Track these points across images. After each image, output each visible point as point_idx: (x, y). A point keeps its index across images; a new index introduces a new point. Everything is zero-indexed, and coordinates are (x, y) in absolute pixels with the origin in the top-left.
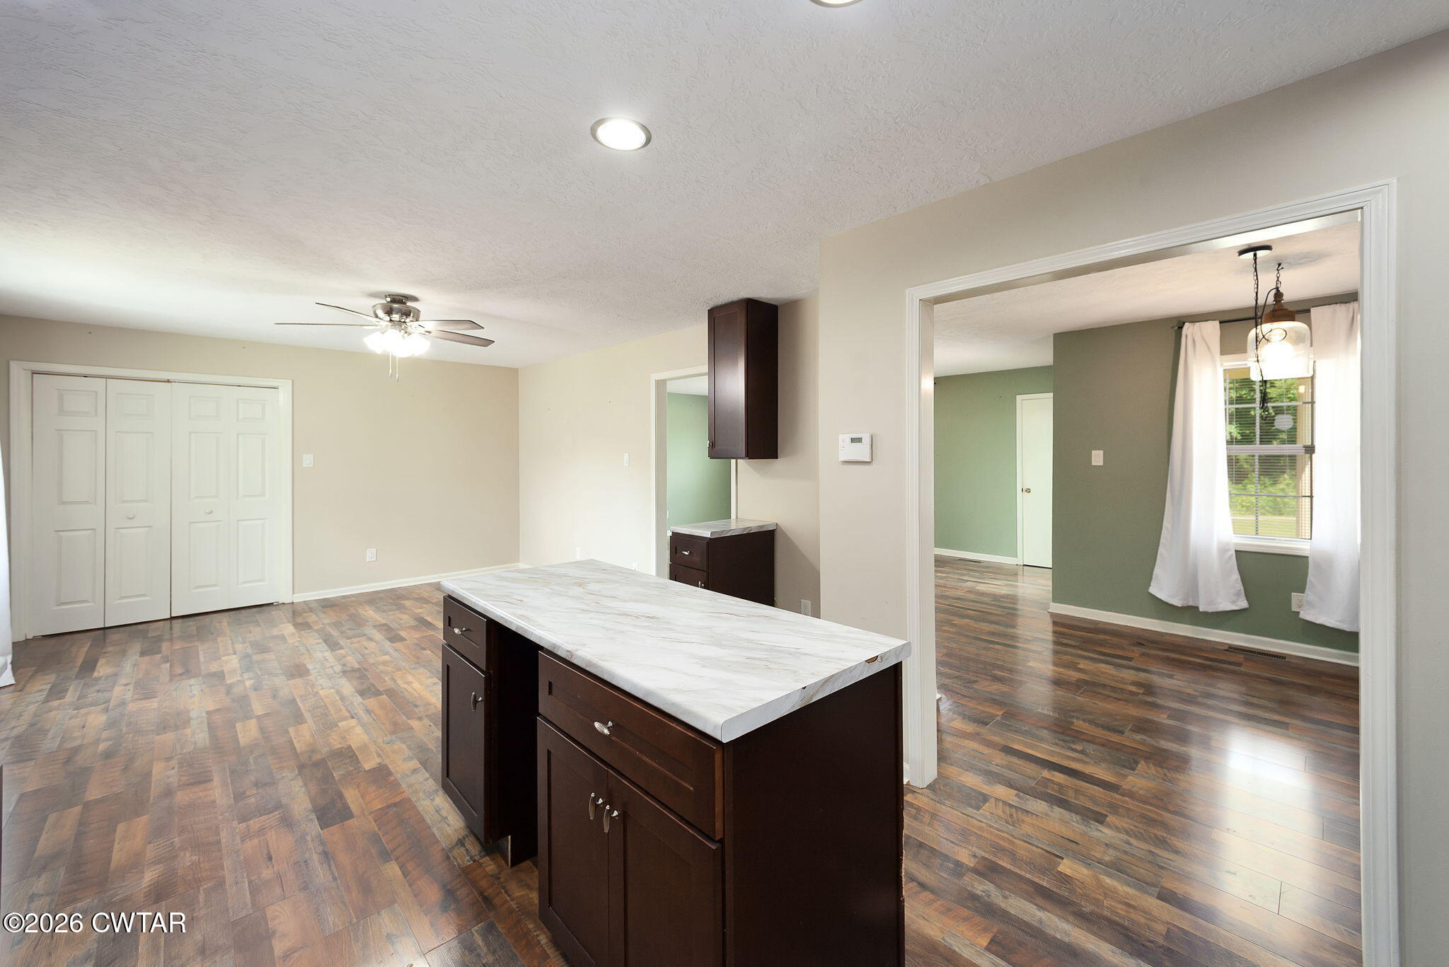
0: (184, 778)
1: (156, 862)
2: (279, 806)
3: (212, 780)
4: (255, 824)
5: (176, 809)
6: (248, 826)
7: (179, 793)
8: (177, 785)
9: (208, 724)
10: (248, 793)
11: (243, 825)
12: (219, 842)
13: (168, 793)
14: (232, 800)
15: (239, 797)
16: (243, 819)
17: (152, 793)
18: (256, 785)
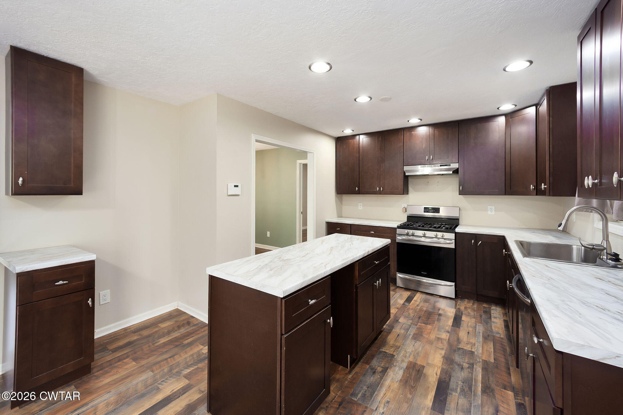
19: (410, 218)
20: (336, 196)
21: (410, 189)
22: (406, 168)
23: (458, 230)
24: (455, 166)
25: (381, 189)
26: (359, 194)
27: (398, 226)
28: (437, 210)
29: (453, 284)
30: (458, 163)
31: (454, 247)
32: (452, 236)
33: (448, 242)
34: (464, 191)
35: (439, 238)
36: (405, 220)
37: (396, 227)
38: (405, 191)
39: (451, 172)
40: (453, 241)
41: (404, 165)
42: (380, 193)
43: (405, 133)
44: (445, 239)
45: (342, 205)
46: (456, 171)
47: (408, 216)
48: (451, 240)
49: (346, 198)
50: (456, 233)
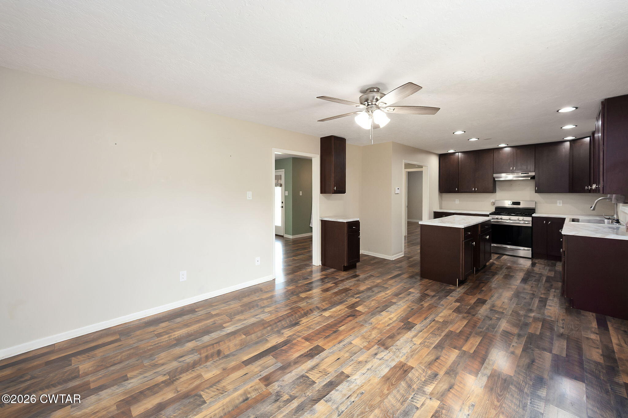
0: (511, 338)
1: (529, 317)
2: (491, 310)
3: (502, 330)
4: (501, 310)
5: (519, 328)
6: (503, 310)
7: (516, 333)
8: (515, 337)
9: (483, 364)
10: (496, 318)
11: (504, 311)
12: (512, 312)
13: (519, 336)
14: (501, 319)
15: (499, 319)
16: (503, 313)
17: (525, 339)
18: (491, 319)
19: (497, 208)
20: (439, 194)
21: (497, 189)
22: (495, 175)
23: (534, 215)
24: (533, 174)
25: (476, 189)
26: (458, 193)
27: (490, 214)
28: (518, 203)
29: (530, 249)
30: (535, 172)
31: (531, 226)
32: (530, 219)
33: (527, 222)
34: (539, 190)
35: (520, 221)
36: (494, 210)
37: (489, 214)
38: (493, 191)
39: (530, 179)
40: (531, 222)
41: (494, 173)
42: (475, 192)
43: (495, 152)
44: (525, 221)
45: (442, 200)
46: (533, 178)
47: (496, 208)
48: (529, 221)
49: (446, 196)
50: (533, 218)
